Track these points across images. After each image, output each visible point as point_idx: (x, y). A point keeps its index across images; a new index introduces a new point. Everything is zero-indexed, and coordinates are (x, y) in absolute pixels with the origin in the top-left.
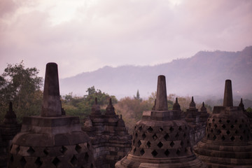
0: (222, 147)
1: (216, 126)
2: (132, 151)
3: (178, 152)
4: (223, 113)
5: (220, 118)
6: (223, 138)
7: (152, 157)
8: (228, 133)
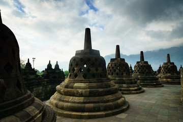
0: (117, 78)
1: (113, 68)
2: (69, 76)
3: (101, 76)
4: (116, 61)
5: (115, 63)
6: (117, 74)
7: (83, 79)
8: (120, 71)
